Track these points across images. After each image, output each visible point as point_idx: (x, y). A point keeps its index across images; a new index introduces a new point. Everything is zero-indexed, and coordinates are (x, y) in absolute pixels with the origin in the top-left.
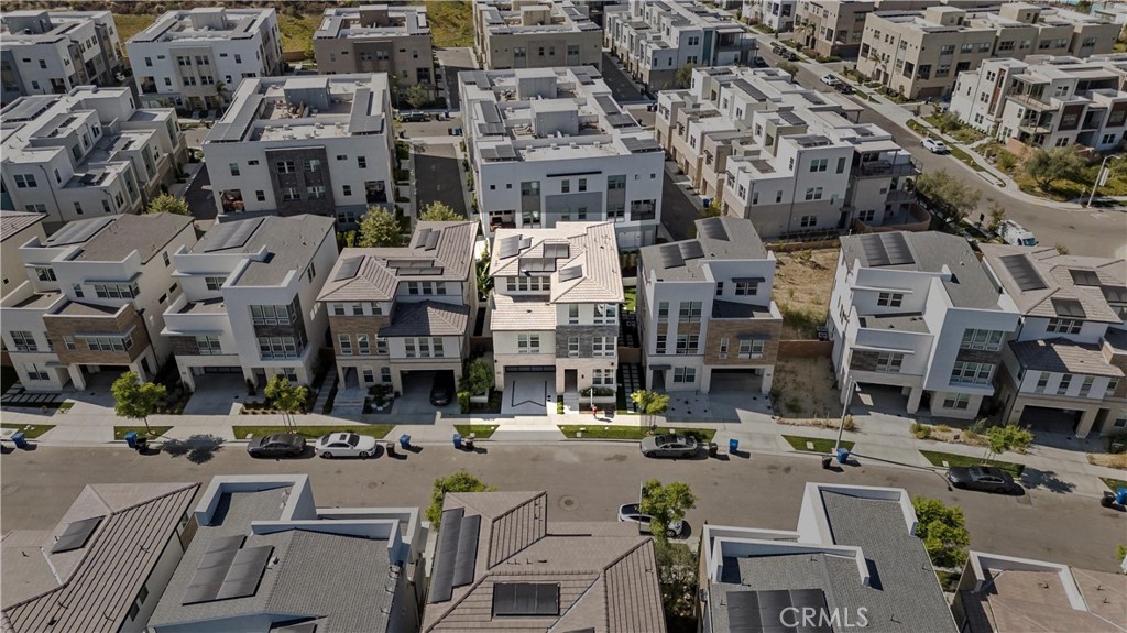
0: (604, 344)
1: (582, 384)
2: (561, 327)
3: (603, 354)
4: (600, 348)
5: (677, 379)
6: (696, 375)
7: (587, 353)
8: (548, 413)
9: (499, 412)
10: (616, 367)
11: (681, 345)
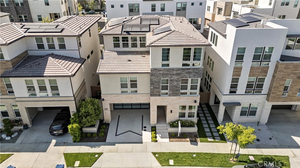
0: (189, 85)
1: (170, 117)
2: (155, 69)
3: (188, 93)
4: (186, 88)
5: (243, 113)
6: (258, 110)
7: (175, 92)
8: (144, 141)
9: (104, 140)
10: (198, 104)
11: (249, 86)
